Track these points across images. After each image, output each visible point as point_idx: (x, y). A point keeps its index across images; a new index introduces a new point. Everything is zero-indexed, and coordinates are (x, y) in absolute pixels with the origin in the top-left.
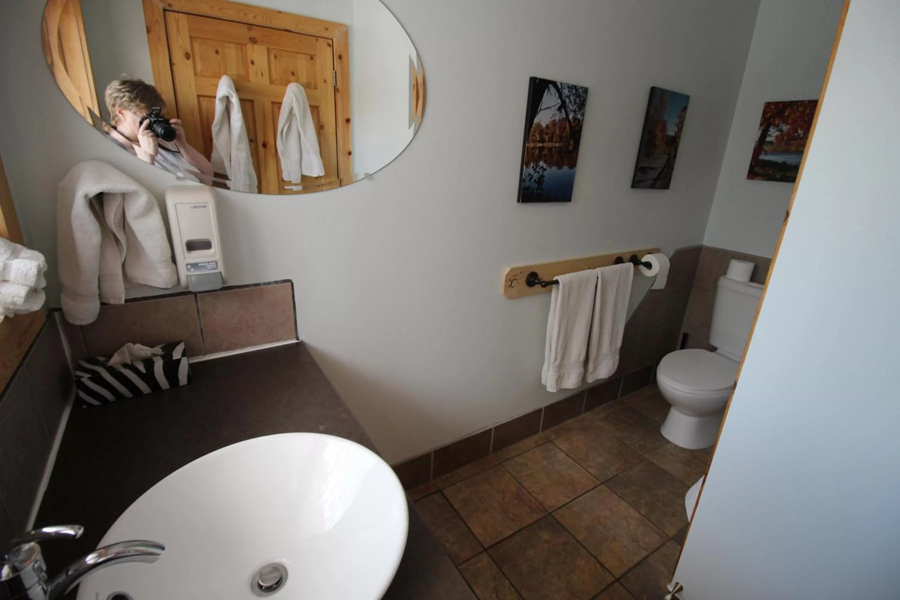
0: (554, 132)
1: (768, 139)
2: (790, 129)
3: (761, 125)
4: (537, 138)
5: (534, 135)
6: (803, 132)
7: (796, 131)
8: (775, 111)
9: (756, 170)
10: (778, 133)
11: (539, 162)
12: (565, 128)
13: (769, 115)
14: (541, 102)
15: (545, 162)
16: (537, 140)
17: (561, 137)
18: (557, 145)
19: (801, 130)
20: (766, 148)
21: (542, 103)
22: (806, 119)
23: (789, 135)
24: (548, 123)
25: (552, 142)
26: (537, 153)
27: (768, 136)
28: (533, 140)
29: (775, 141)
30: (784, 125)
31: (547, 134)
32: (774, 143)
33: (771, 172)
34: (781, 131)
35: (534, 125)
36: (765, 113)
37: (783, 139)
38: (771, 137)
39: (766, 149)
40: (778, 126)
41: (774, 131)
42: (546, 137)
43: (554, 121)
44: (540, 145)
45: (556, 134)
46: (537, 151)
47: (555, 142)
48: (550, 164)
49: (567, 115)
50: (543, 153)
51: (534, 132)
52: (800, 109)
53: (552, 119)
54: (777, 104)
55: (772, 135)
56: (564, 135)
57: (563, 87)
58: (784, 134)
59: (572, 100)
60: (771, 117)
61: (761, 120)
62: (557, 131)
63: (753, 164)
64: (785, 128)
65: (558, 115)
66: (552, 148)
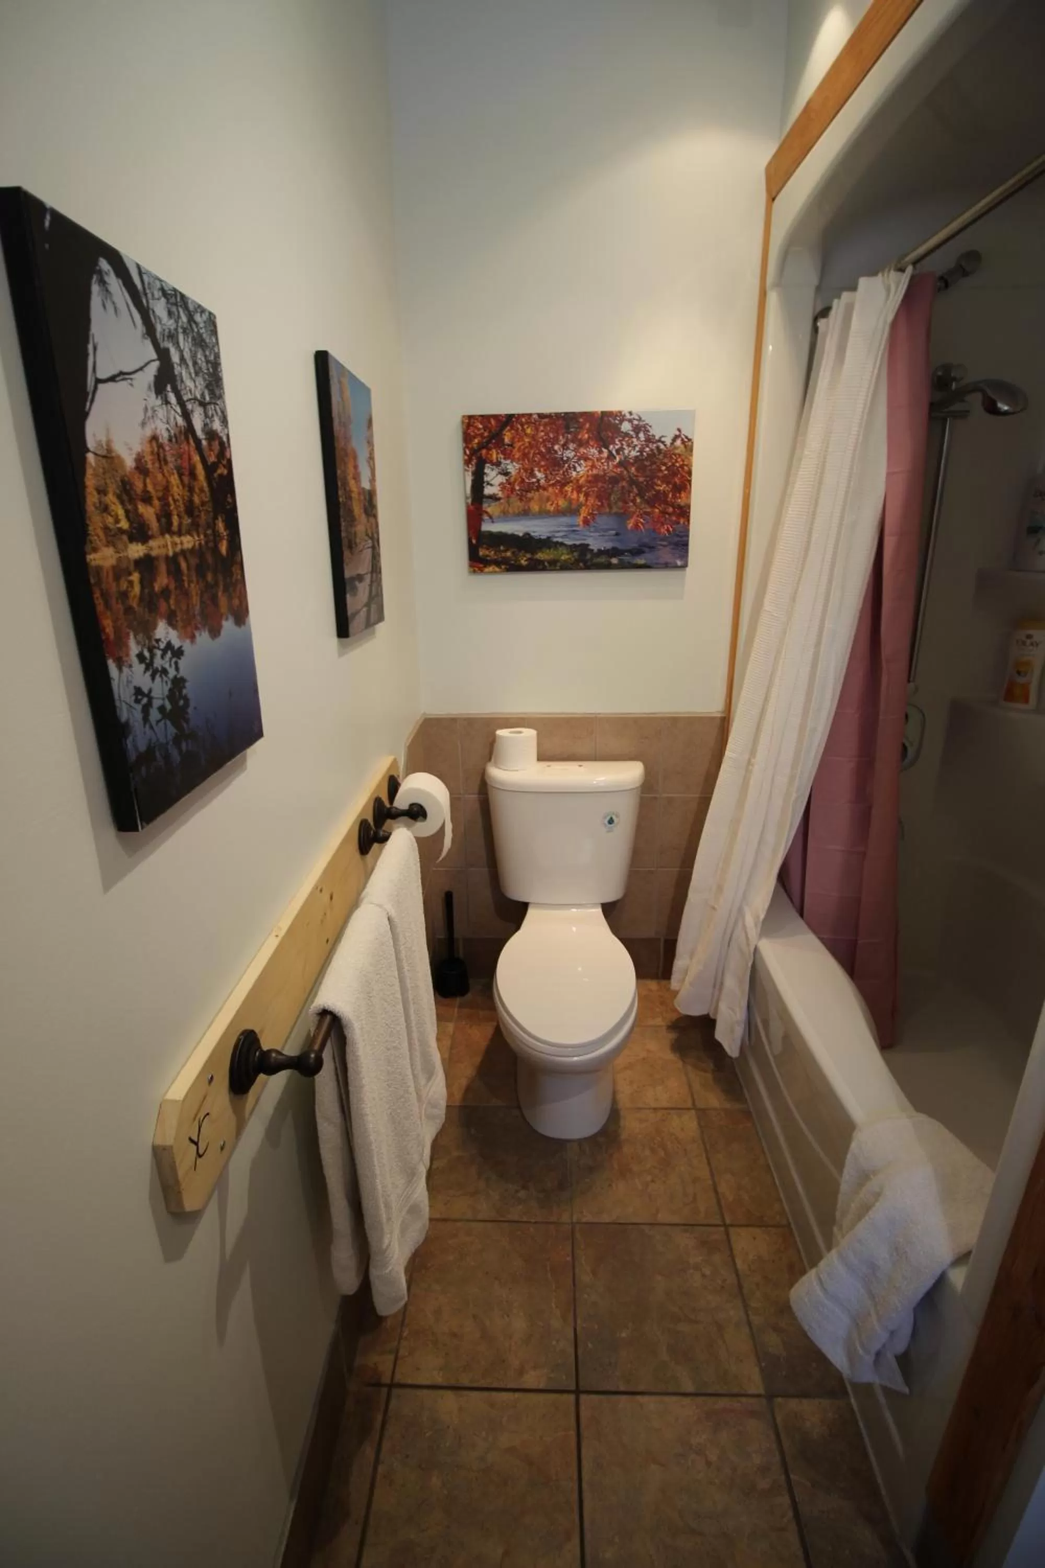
0: (167, 489)
1: (488, 491)
2: (520, 469)
3: (467, 462)
4: (117, 521)
5: (105, 509)
6: (543, 476)
7: (532, 475)
8: (486, 434)
9: (482, 552)
10: (501, 479)
11: (155, 626)
12: (193, 475)
13: (476, 441)
14: (87, 342)
15: (172, 623)
16: (121, 531)
17: (190, 509)
18: (188, 542)
19: (539, 471)
20: (491, 508)
21: (95, 349)
22: (543, 450)
23: (523, 481)
24: (137, 448)
25: (172, 533)
26: (137, 589)
27: (485, 485)
28: (106, 529)
29: (500, 495)
30: (508, 462)
31: (147, 500)
32: (499, 499)
33: (509, 554)
34: (506, 474)
35: (90, 457)
36: (467, 438)
37: (513, 490)
38: (491, 485)
39: (489, 510)
40: (498, 464)
41: (493, 473)
42: (148, 513)
43: (154, 438)
44: (136, 551)
45: (175, 501)
46: (135, 577)
47: (180, 534)
48: (188, 628)
49: (186, 415)
50: (157, 587)
51: (102, 491)
52: (529, 431)
53: (148, 432)
54: (485, 418)
55: (492, 482)
56: (196, 500)
57: (149, 284)
58: (512, 480)
59: (187, 355)
60: (481, 446)
61: (465, 453)
62: (174, 480)
63: (474, 541)
64: (513, 468)
65: (161, 413)
66: (176, 555)
